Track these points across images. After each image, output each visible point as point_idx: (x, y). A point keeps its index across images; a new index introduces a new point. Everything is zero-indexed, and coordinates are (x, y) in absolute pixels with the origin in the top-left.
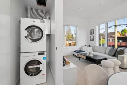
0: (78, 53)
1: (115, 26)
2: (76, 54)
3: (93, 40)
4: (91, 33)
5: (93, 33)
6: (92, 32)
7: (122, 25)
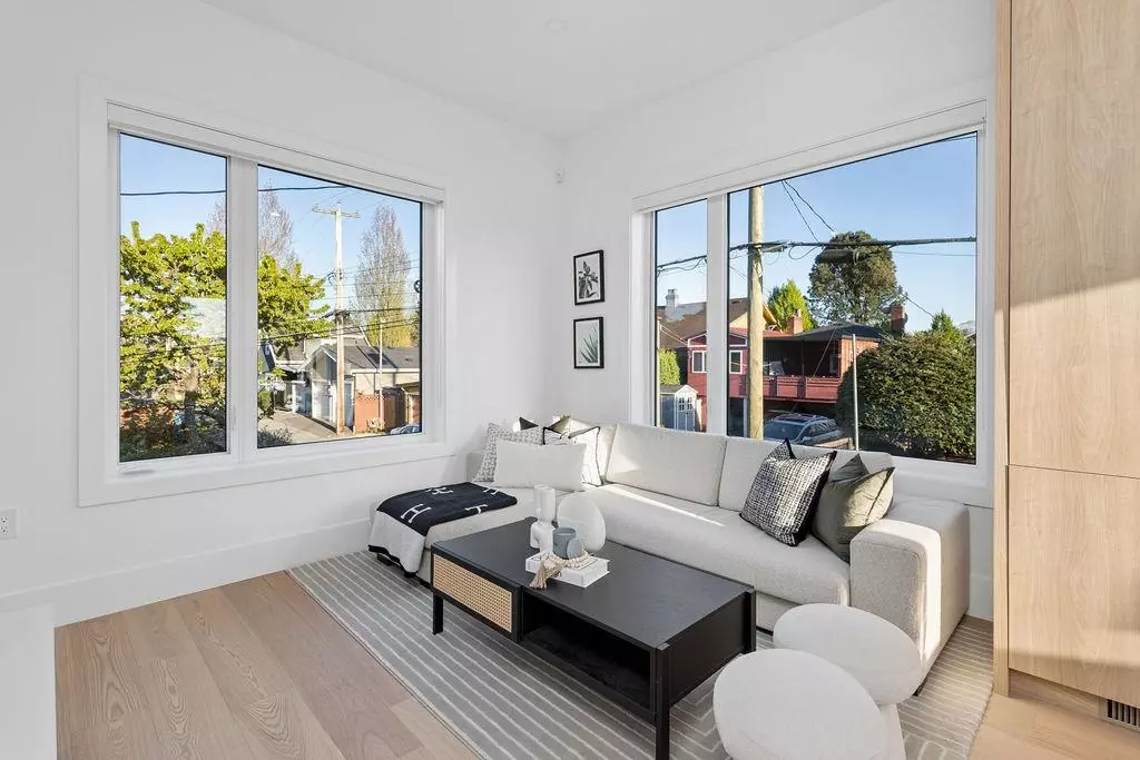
0: (422, 526)
1: (753, 251)
2: (407, 545)
3: (598, 358)
4: (581, 286)
5: (596, 287)
6: (590, 283)
7: (793, 245)
